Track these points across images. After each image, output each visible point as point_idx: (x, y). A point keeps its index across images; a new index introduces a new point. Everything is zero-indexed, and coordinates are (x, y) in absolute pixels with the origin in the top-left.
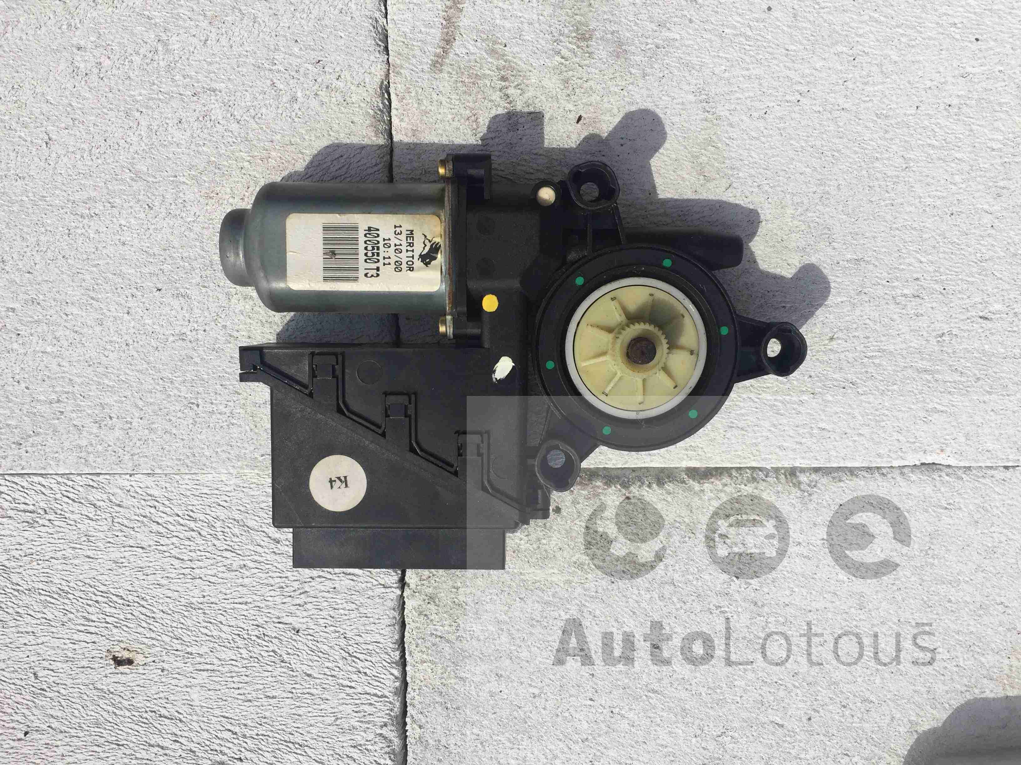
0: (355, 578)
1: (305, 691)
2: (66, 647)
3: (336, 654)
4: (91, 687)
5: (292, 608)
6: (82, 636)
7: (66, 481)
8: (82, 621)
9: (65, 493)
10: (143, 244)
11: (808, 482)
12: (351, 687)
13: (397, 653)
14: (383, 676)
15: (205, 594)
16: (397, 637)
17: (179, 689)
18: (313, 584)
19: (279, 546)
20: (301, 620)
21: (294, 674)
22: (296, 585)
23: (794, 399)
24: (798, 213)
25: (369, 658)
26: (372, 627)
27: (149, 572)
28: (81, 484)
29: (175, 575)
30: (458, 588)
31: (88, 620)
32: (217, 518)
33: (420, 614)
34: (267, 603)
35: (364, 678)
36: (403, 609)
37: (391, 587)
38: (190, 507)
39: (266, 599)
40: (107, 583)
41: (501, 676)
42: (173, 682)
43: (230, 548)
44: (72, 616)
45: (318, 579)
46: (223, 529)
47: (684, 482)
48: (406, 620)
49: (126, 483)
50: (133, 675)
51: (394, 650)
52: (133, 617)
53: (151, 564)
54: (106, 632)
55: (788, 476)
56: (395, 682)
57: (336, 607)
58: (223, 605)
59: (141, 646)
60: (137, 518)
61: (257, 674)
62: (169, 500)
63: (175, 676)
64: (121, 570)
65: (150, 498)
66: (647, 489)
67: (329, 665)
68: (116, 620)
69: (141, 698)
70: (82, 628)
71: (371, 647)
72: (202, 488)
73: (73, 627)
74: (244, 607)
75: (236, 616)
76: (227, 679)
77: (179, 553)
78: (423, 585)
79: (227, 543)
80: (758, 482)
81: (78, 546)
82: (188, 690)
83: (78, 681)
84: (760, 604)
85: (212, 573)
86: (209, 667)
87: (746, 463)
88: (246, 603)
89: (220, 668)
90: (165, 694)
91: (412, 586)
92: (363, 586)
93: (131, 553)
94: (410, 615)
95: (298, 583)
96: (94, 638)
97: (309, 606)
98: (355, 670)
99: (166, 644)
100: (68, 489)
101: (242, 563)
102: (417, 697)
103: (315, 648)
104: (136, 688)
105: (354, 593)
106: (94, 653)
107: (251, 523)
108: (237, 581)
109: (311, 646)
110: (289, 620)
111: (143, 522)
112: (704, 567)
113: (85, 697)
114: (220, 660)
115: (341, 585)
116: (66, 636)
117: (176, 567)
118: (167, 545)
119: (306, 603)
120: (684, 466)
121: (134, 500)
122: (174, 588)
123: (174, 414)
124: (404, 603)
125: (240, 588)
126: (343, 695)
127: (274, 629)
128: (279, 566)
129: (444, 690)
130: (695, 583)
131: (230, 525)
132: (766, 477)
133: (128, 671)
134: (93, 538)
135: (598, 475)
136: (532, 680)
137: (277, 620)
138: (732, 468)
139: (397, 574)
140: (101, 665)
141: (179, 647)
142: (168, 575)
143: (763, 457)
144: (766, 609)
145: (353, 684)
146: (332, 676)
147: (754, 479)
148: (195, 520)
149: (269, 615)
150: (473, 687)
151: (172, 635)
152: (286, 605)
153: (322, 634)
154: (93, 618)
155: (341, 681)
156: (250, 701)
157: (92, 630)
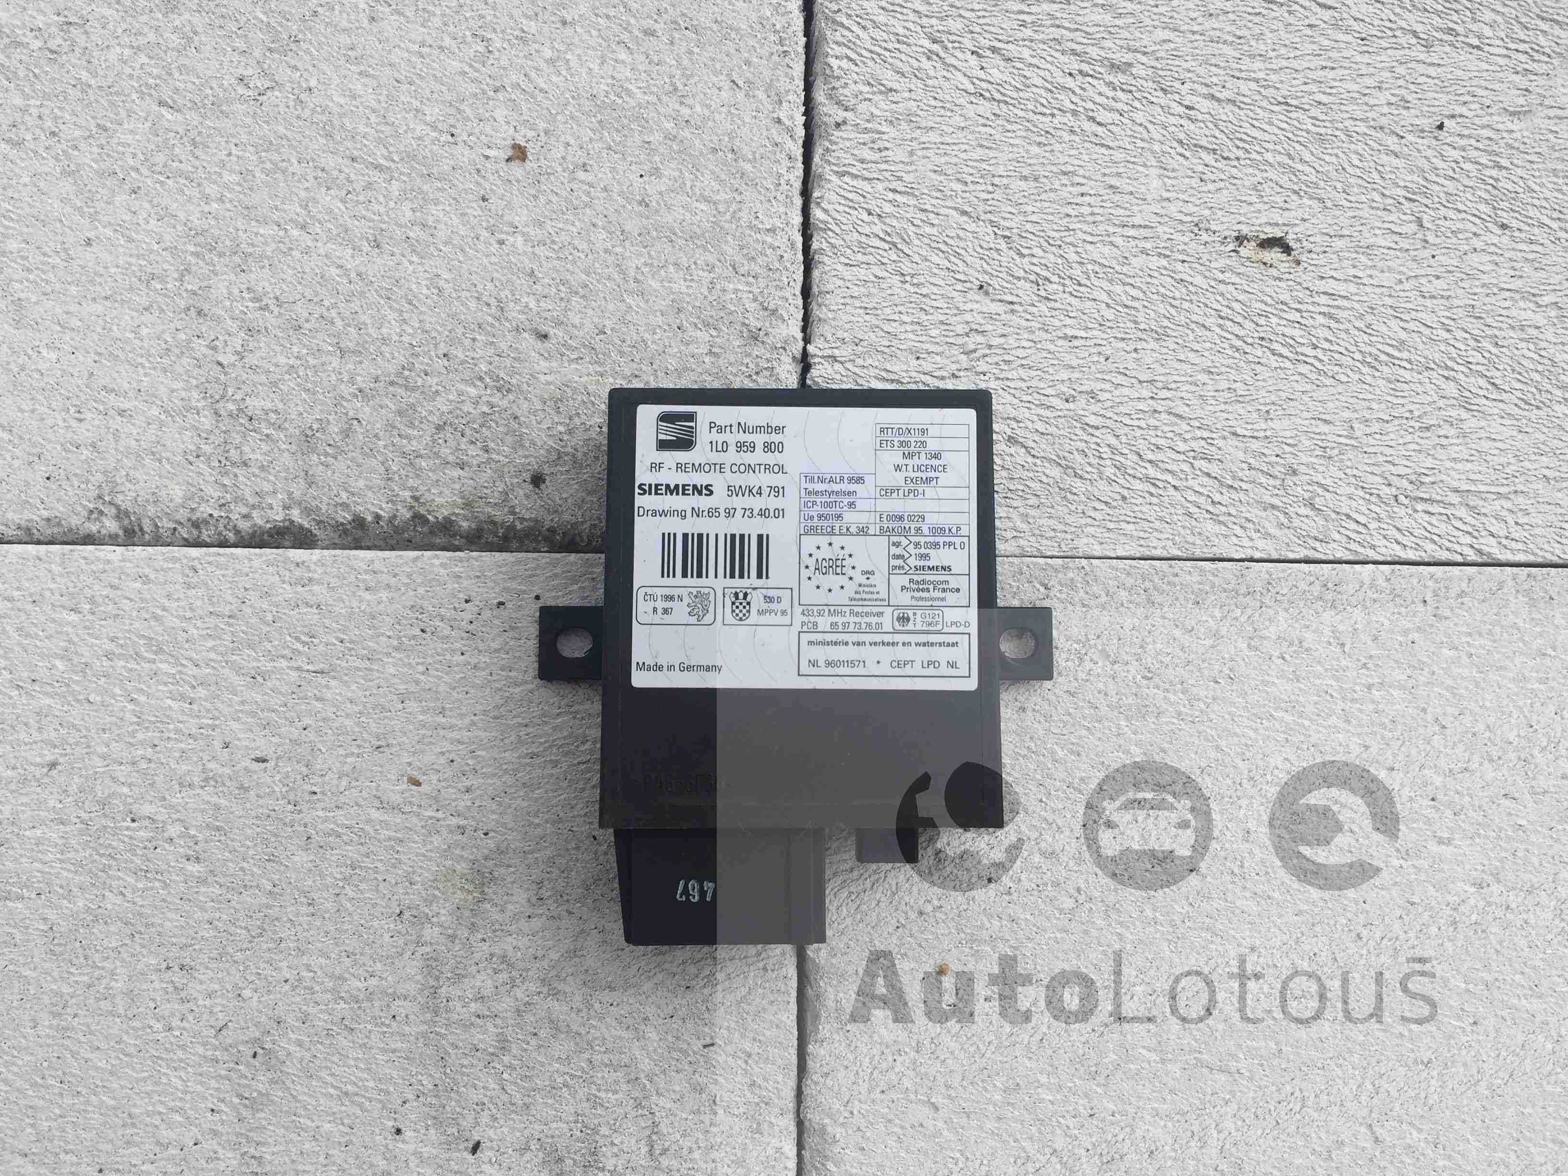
0: (884, 374)
1: (971, 187)
2: (1369, 272)
3: (918, 248)
4: (1329, 204)
5: (989, 327)
6: (1341, 288)
7: (1360, 550)
8: (1341, 314)
9: (1361, 529)
10: (1220, 949)
11: (104, 519)
12: (894, 191)
13: (815, 246)
14: (841, 208)
15: (1134, 355)
16: (816, 274)
17: (1181, 196)
18: (954, 367)
19: (1009, 432)
20: (975, 306)
21: (989, 216)
22: (982, 366)
23: (122, 663)
24: (104, 981)
25: (863, 239)
26: (855, 291)
27: (1227, 395)
28: (1335, 545)
29: (1184, 388)
30: (710, 353)
31: (1331, 316)
32: (1111, 481)
33: (774, 312)
34: (1031, 337)
35: (872, 205)
36: (806, 319)
37: (823, 357)
38: (1155, 500)
39: (1031, 344)
40: (1297, 377)
41: (640, 203)
42: (1191, 208)
43: (1091, 430)
44: (1360, 324)
45: (945, 374)
46: (1102, 462)
47: (319, 522)
48: (800, 302)
49: (1261, 544)
50: (1258, 222)
51: (821, 251)
52: (1255, 319)
53: (1223, 407)
54: (1301, 295)
55: (136, 529)
56: (821, 197)
57: (917, 327)
58: (1105, 336)
59: (1242, 270)
60: (1244, 486)
61: (1051, 218)
62: (1190, 515)
63: (1189, 219)
64: (1273, 398)
65: (1221, 518)
66: (381, 513)
67: (928, 230)
68: (1284, 315)
69: (1247, 183)
70: (1340, 302)
71: (860, 257)
72: (1135, 533)
73: (1356, 306)
74: (1070, 332)
75: (1085, 317)
76: (1100, 211)
77: (1176, 424)
78: (768, 360)
79: (1095, 439)
80: (189, 520)
81: (1342, 440)
82: (1166, 195)
83: (1351, 214)
84: (193, 311)
85: (1120, 388)
86: (1132, 232)
87: (209, 555)
88: (1065, 337)
89: (1111, 229)
90: (1205, 189)
91: (786, 359)
92: (870, 361)
93: (1255, 427)
94: (792, 309)
95: (979, 369)
96: (1321, 286)
97: (960, 329)
98: (888, 220)
99: (1200, 273)
100: (1357, 537)
101: (1071, 406)
102: (783, 171)
103: (953, 259)
104: (1254, 199)
105: (886, 350)
106: (1322, 260)
107: (1055, 472)
108: (1080, 375)
109: (959, 263)
110: (995, 307)
111: (1234, 478)
112: (287, 377)
113: (1339, 186)
114: (1112, 243)
115: (907, 363)
116: (1368, 289)
117: (1179, 402)
118: (1193, 438)
119: (967, 335)
120: (317, 551)
121: (1248, 515)
122: (1184, 366)
123: (1176, 661)
124: (804, 329)
125: (1074, 363)
126: (907, 178)
127: (1020, 294)
128: (1010, 398)
129: (736, 183)
130: (305, 351)
131: (1089, 469)
132: (175, 529)
133: (1268, 229)
134: (1317, 453)
135: (467, 537)
136: (588, 193)
137: (1016, 307)
138: (235, 546)
139: (812, 379)
140: (1311, 239)
141: (1179, 266)
142: (1193, 388)
143: (178, 565)
144: (183, 304)
145: (891, 196)
146: (925, 211)
147: (196, 525)
148: (1147, 479)
149: (1029, 317)
150: (689, 184)
151: (1191, 288)
152: (1000, 332)
153: (942, 283)
154: (1321, 319)
155: (912, 201)
156: (1065, 174)
157: (1323, 299)
